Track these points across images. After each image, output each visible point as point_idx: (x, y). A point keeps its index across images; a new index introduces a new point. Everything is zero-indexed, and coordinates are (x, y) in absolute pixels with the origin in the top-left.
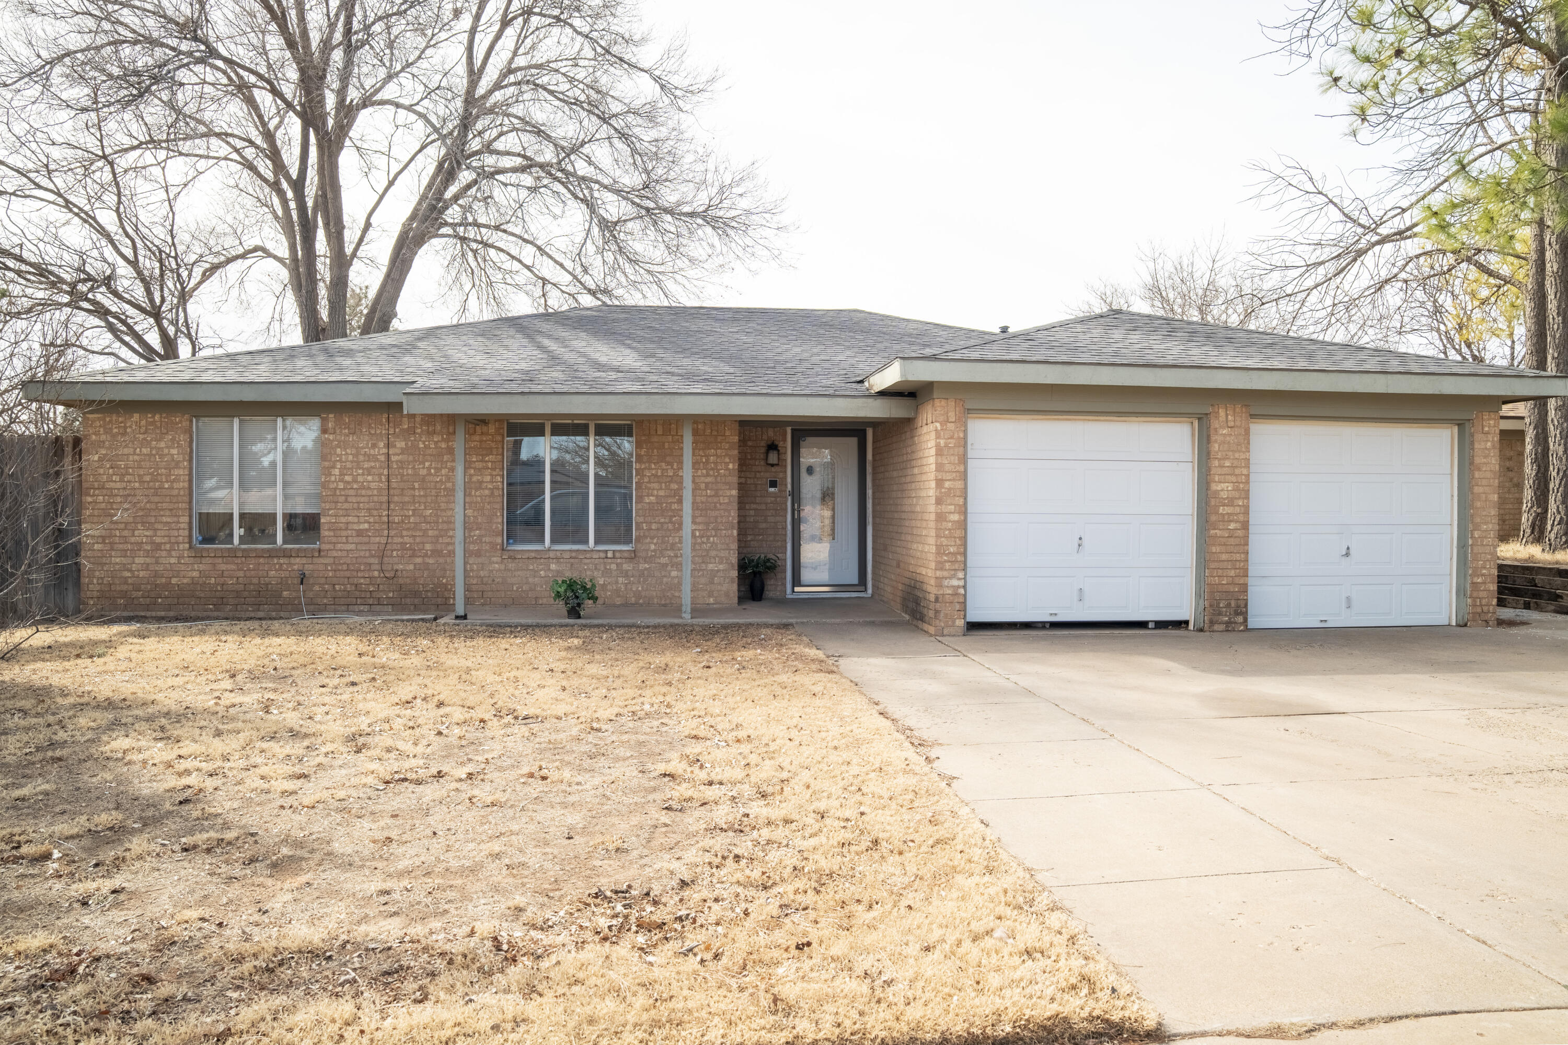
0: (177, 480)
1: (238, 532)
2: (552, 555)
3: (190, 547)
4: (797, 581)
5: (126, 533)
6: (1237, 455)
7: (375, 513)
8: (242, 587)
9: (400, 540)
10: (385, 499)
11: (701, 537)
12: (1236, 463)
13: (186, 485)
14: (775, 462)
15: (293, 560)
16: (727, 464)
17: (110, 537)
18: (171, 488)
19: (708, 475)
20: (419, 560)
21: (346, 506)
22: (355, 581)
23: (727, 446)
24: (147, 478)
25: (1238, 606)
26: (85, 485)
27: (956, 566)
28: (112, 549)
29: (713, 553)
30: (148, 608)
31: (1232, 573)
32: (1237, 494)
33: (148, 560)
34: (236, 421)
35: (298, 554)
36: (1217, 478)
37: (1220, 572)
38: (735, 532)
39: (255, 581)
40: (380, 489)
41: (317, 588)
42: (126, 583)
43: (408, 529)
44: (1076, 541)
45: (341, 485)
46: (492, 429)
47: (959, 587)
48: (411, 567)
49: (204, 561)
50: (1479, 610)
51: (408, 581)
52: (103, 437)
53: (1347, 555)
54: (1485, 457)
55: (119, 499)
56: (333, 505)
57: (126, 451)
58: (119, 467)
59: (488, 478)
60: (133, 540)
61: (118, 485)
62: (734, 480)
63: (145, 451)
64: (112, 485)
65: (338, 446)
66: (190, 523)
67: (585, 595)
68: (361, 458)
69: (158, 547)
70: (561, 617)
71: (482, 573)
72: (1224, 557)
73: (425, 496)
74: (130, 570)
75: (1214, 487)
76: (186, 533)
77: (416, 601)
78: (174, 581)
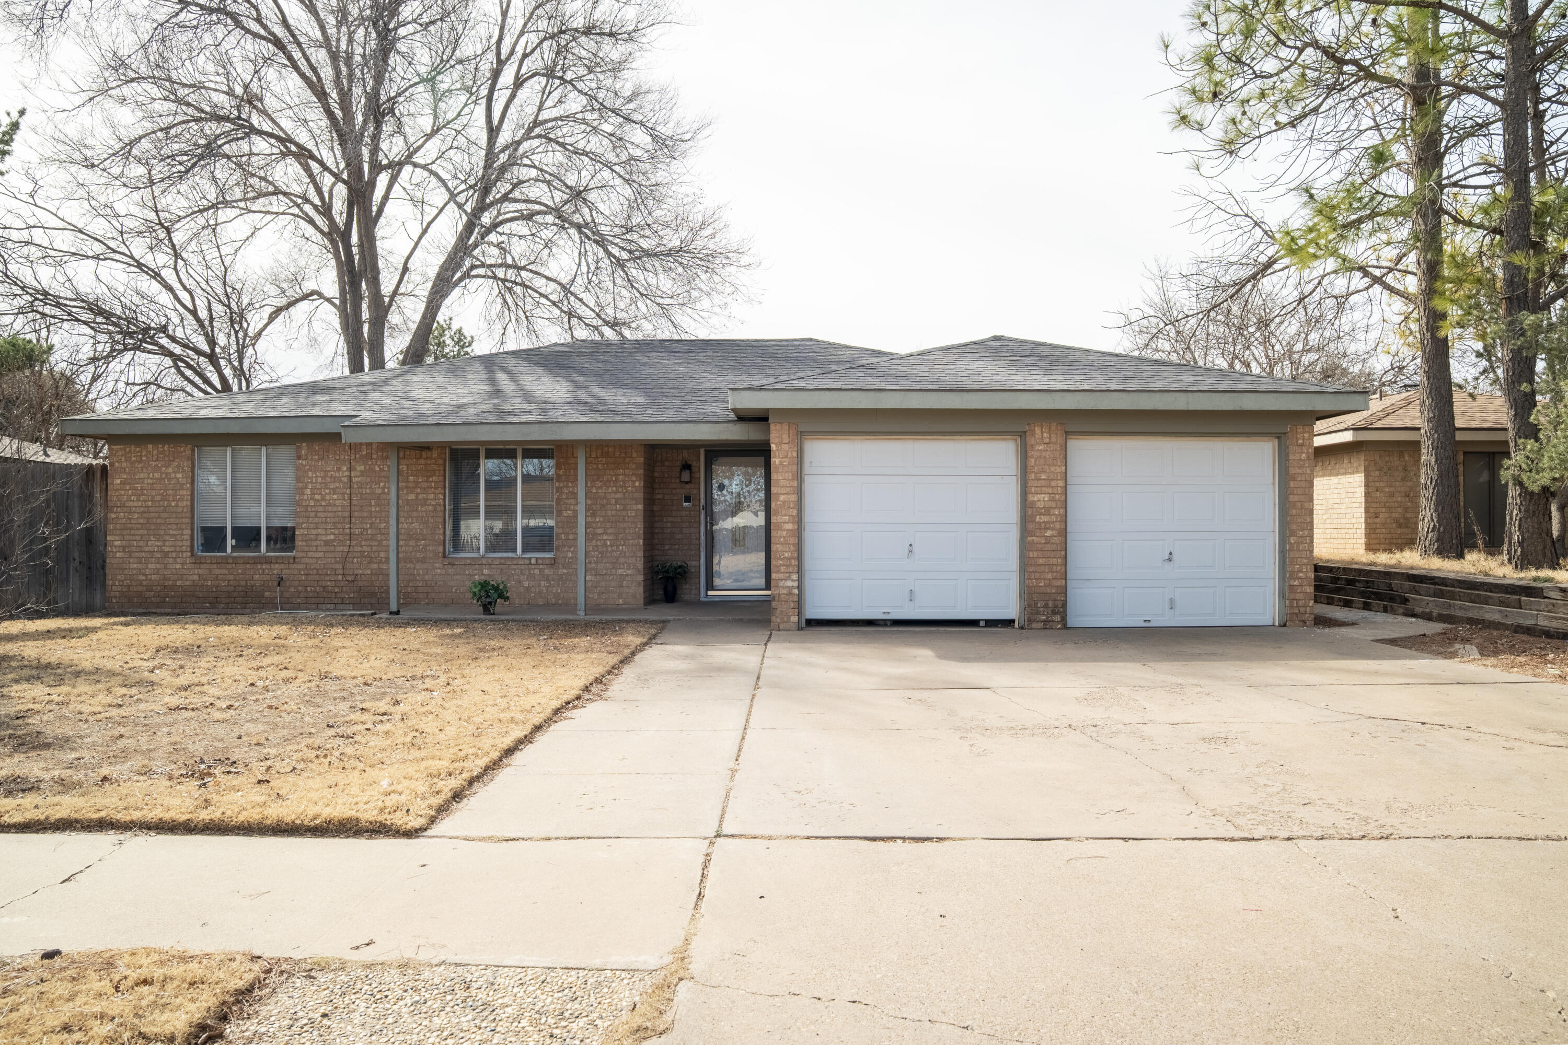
0: (181, 500)
1: (230, 542)
2: (484, 561)
3: (192, 555)
4: (710, 586)
5: (141, 543)
6: (1053, 469)
7: (339, 526)
8: (232, 589)
9: (359, 549)
10: (347, 514)
11: (611, 546)
12: (1051, 476)
13: (189, 503)
14: (687, 479)
15: (273, 566)
16: (634, 482)
17: (129, 546)
18: (177, 506)
19: (617, 492)
20: (375, 566)
21: (316, 520)
22: (324, 584)
23: (634, 466)
24: (158, 498)
25: (1056, 607)
26: (110, 504)
27: (791, 569)
28: (131, 557)
29: (622, 560)
30: (158, 605)
31: (1050, 576)
32: (1053, 504)
33: (158, 566)
34: (229, 450)
35: (277, 561)
36: (1033, 490)
37: (1037, 575)
38: (641, 542)
39: (243, 583)
40: (343, 506)
41: (292, 589)
42: (141, 585)
43: (366, 540)
44: (907, 548)
45: (312, 503)
46: (435, 454)
47: (793, 587)
48: (369, 572)
49: (203, 566)
50: (1296, 611)
51: (366, 584)
52: (124, 465)
53: (1170, 560)
54: (1300, 468)
55: (136, 516)
56: (305, 520)
57: (142, 475)
58: (136, 489)
59: (432, 496)
60: (147, 549)
61: (136, 504)
62: (640, 495)
63: (156, 475)
64: (131, 504)
65: (310, 470)
66: (192, 535)
67: (496, 595)
68: (328, 480)
69: (166, 555)
70: (475, 613)
71: (426, 577)
72: (1041, 561)
73: (380, 511)
74: (144, 575)
75: (1031, 498)
76: (189, 543)
77: (373, 601)
78: (179, 583)
